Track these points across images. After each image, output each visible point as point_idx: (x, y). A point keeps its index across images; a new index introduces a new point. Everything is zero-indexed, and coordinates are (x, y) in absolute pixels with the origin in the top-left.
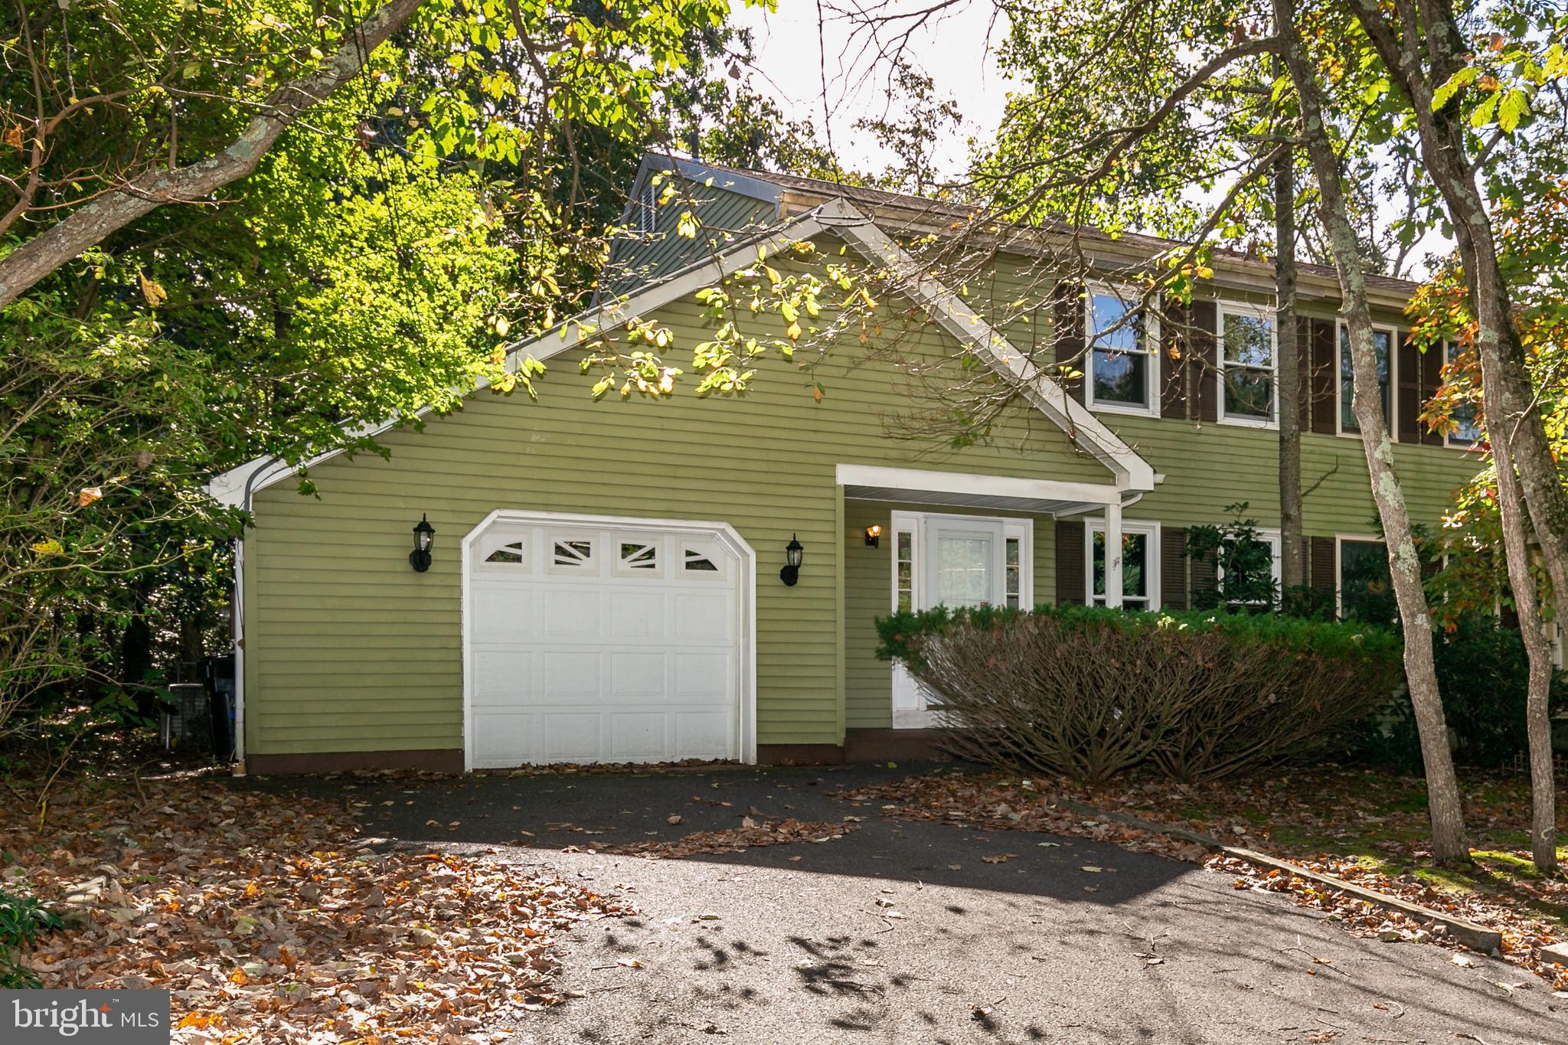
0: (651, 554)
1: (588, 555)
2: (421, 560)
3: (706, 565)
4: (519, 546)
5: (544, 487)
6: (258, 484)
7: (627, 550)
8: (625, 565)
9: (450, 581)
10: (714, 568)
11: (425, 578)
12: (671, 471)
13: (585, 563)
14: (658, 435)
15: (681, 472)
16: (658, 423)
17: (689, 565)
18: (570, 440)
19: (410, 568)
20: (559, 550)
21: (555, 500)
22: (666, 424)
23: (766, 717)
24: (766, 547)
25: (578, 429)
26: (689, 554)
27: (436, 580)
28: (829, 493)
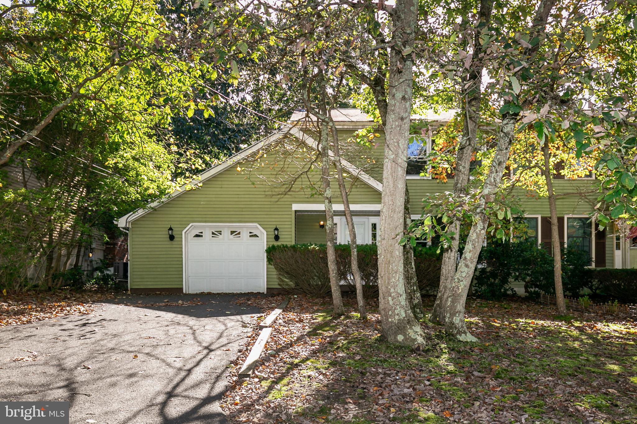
0: (239, 233)
1: (221, 234)
2: (172, 238)
3: (256, 236)
4: (202, 233)
5: (204, 216)
6: (129, 220)
7: (232, 233)
8: (232, 237)
9: (179, 243)
10: (258, 237)
11: (173, 242)
12: (241, 210)
13: (220, 236)
14: (237, 200)
15: (244, 210)
16: (237, 196)
17: (250, 236)
18: (212, 203)
19: (169, 239)
20: (213, 233)
21: (207, 219)
22: (240, 196)
23: (269, 276)
24: (269, 230)
25: (214, 199)
26: (250, 233)
27: (176, 243)
28: (290, 213)
